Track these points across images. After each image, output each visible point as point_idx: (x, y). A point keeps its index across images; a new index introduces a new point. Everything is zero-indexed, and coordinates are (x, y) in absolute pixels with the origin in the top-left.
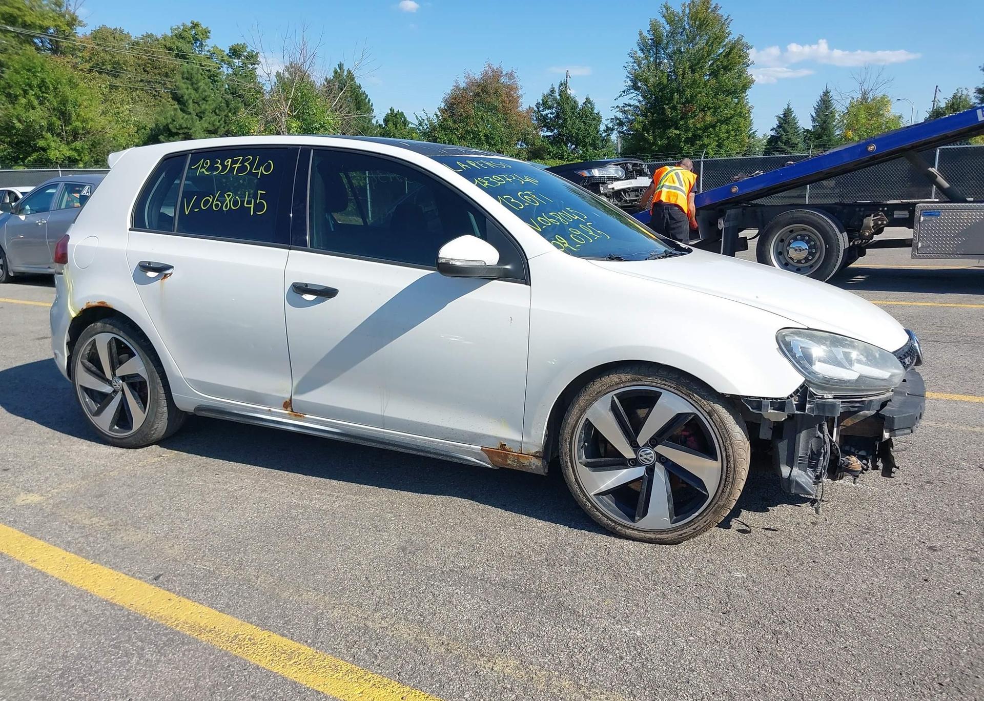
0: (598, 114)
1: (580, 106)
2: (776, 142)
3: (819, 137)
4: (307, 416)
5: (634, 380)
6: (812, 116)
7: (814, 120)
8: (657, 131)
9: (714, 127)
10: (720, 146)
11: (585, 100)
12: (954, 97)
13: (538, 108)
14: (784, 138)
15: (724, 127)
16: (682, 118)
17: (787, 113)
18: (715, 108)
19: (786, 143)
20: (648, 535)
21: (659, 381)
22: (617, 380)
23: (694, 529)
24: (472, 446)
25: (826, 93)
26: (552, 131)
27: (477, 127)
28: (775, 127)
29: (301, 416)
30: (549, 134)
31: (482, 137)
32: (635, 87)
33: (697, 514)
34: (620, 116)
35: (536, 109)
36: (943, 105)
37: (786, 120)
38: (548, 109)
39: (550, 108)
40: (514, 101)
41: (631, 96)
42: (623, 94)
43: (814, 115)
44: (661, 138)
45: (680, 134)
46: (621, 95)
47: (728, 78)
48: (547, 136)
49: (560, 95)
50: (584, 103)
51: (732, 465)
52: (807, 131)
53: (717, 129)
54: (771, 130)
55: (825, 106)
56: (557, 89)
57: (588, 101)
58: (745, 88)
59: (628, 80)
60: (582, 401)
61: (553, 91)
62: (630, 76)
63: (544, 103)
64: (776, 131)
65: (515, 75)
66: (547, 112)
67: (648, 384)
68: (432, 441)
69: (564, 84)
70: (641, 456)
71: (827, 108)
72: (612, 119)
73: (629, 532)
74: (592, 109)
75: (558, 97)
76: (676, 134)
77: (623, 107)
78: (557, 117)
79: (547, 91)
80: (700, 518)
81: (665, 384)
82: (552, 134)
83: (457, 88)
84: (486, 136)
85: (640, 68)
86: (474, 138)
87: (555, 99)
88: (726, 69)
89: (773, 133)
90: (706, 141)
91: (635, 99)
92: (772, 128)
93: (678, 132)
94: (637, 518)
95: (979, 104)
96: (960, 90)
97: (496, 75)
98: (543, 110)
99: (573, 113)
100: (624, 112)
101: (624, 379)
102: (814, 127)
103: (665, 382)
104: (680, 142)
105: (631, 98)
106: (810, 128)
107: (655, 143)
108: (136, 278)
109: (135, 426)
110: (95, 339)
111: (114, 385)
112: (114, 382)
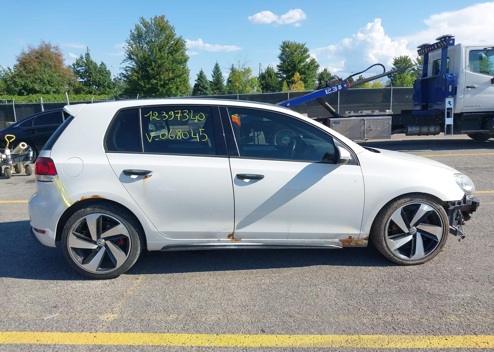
0: (109, 71)
1: (99, 66)
2: (198, 87)
3: (216, 85)
4: (242, 239)
5: (410, 201)
6: (212, 75)
7: (213, 77)
8: (146, 81)
9: (173, 79)
10: (177, 88)
11: (101, 63)
12: (268, 68)
13: (74, 66)
14: (201, 85)
15: (178, 80)
16: (157, 75)
17: (201, 73)
18: (173, 70)
19: (203, 87)
20: (416, 262)
21: (420, 199)
22: (404, 201)
23: (433, 255)
24: (335, 240)
25: (217, 65)
26: (84, 79)
27: (42, 76)
28: (197, 79)
29: (239, 240)
30: (81, 80)
31: (46, 82)
32: (130, 58)
33: (434, 249)
34: (124, 72)
35: (73, 67)
36: (264, 72)
37: (201, 76)
38: (80, 67)
39: (81, 66)
40: (60, 62)
41: (129, 62)
42: (124, 61)
43: (213, 75)
44: (148, 84)
45: (157, 83)
46: (123, 62)
47: (178, 56)
48: (81, 82)
49: (86, 60)
50: (101, 65)
51: (447, 228)
52: (211, 82)
53: (175, 80)
54: (195, 81)
55: (217, 71)
56: (84, 57)
57: (102, 64)
58: (186, 61)
59: (126, 54)
60: (389, 212)
61: (82, 58)
62: (127, 52)
63: (78, 64)
64: (197, 81)
65: (59, 48)
66: (79, 68)
67: (416, 202)
68: (314, 241)
69: (88, 55)
70: (411, 231)
71: (218, 71)
72: (120, 74)
73: (408, 262)
74: (106, 68)
75: (86, 61)
76: (155, 83)
77: (126, 68)
78: (86, 71)
79: (78, 57)
80: (435, 251)
81: (422, 201)
82: (84, 80)
83: (23, 53)
84: (48, 81)
85: (133, 48)
86: (41, 82)
87: (84, 62)
88: (176, 51)
89: (196, 82)
90: (171, 86)
91: (131, 64)
92: (195, 80)
93: (156, 81)
94: (411, 256)
95: (279, 72)
96: (270, 66)
97: (48, 47)
98: (77, 68)
99: (95, 70)
100: (126, 71)
101: (407, 201)
102: (213, 80)
103: (422, 200)
104: (158, 86)
105: (129, 64)
106: (212, 80)
107: (145, 87)
108: (121, 180)
109: (119, 265)
110: (85, 218)
111: (99, 244)
112: (99, 242)
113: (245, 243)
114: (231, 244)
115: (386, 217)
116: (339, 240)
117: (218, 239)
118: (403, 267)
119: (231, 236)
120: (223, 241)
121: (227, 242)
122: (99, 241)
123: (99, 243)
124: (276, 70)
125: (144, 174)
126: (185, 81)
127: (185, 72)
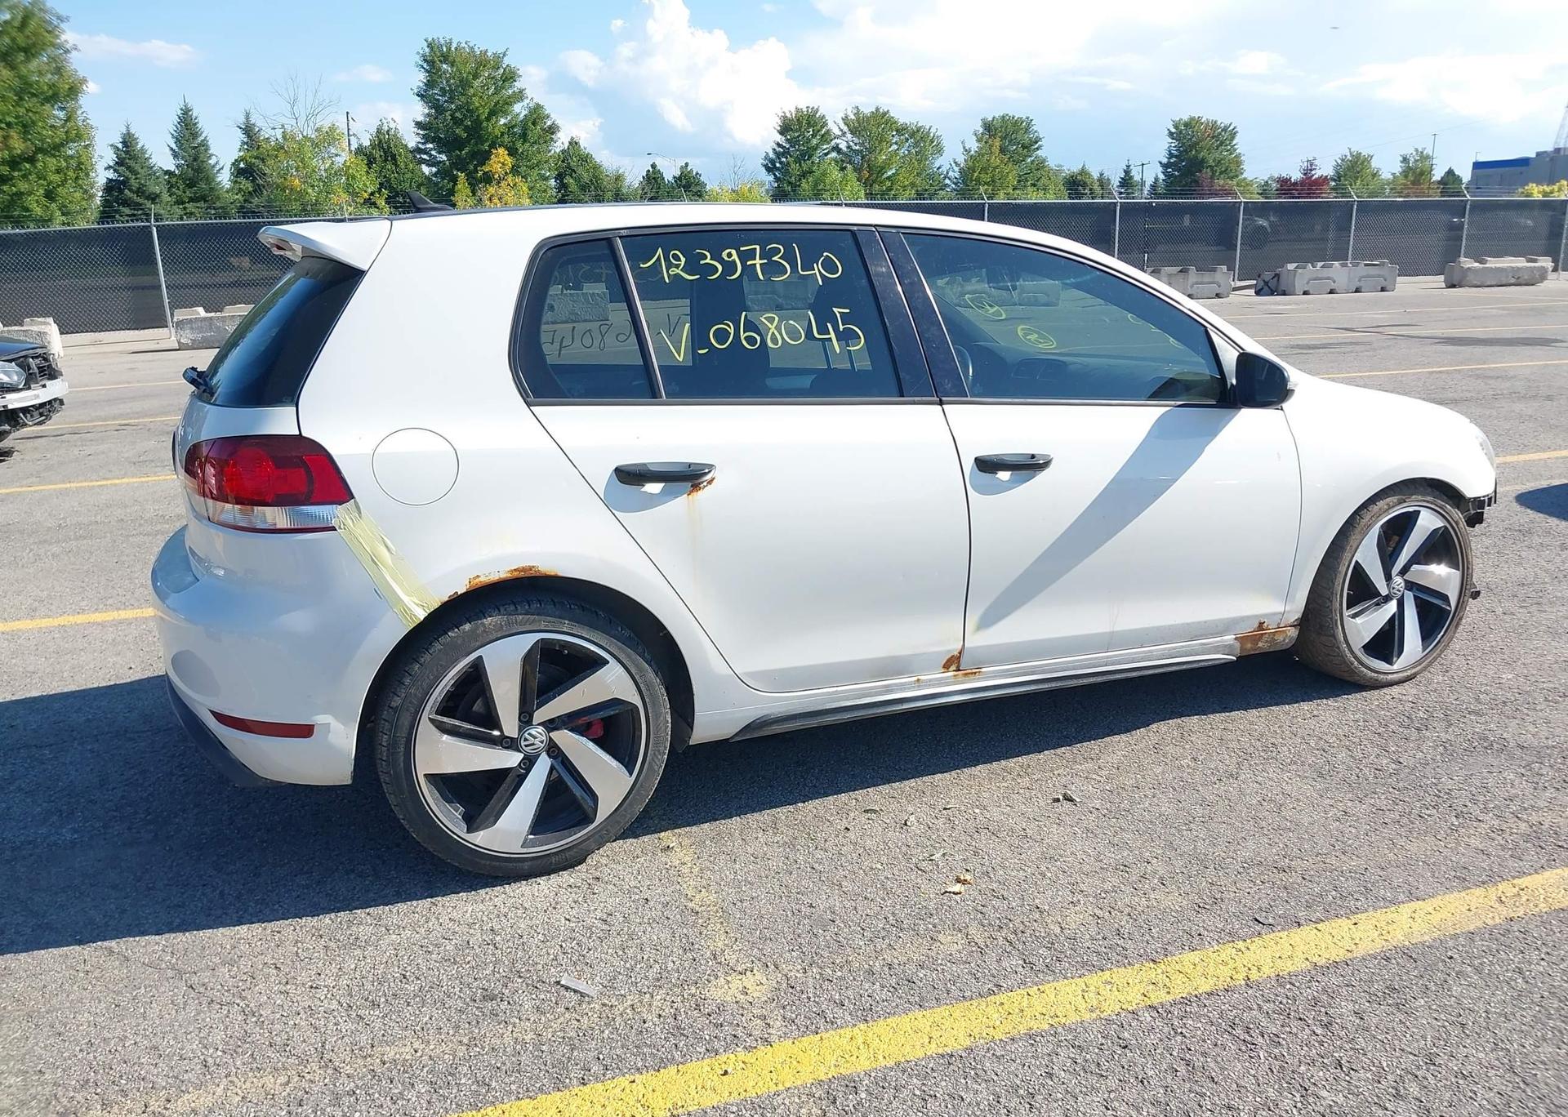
2: (121, 192)
3: (191, 184)
5: (1400, 503)
6: (172, 149)
7: (175, 155)
9: (32, 160)
10: (50, 195)
12: (379, 131)
14: (134, 183)
15: (52, 163)
17: (128, 141)
18: (24, 126)
19: (140, 191)
22: (1387, 506)
24: (1222, 639)
25: (186, 112)
28: (111, 164)
29: (975, 673)
36: (367, 143)
37: (128, 153)
43: (174, 147)
47: (36, 68)
52: (167, 172)
53: (39, 165)
54: (106, 169)
55: (187, 132)
58: (74, 91)
60: (1353, 541)
64: (115, 171)
67: (1411, 505)
70: (1393, 588)
71: (195, 135)
73: (1388, 678)
81: (1424, 501)
88: (30, 51)
89: (111, 175)
90: (23, 186)
92: (106, 165)
94: (1394, 659)
95: (423, 144)
96: (384, 121)
101: (1392, 504)
102: (178, 166)
106: (172, 168)
108: (610, 503)
109: (604, 811)
110: (481, 656)
111: (526, 746)
112: (526, 740)
113: (993, 679)
114: (952, 688)
115: (1347, 555)
116: (1234, 637)
117: (915, 678)
118: (1376, 692)
119: (953, 662)
120: (930, 680)
121: (940, 682)
122: (528, 737)
123: (527, 743)
124: (412, 139)
125: (689, 477)
126: (82, 168)
127: (77, 133)
